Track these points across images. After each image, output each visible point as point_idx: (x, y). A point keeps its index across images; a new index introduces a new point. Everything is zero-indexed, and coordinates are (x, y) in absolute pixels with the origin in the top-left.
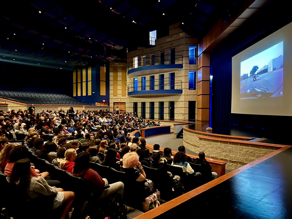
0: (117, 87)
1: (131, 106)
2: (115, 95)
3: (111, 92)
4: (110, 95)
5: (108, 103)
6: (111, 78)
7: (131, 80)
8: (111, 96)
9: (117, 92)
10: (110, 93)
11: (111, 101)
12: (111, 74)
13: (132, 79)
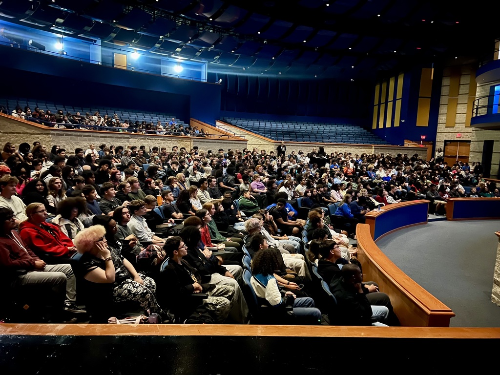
0: (456, 108)
1: (478, 148)
2: (450, 124)
3: (442, 119)
4: (439, 126)
5: (432, 142)
6: (445, 90)
7: (486, 91)
8: (441, 128)
9: (455, 118)
10: (440, 121)
11: (441, 138)
12: (446, 82)
13: (488, 88)
